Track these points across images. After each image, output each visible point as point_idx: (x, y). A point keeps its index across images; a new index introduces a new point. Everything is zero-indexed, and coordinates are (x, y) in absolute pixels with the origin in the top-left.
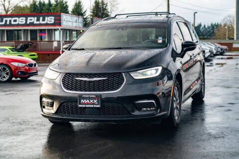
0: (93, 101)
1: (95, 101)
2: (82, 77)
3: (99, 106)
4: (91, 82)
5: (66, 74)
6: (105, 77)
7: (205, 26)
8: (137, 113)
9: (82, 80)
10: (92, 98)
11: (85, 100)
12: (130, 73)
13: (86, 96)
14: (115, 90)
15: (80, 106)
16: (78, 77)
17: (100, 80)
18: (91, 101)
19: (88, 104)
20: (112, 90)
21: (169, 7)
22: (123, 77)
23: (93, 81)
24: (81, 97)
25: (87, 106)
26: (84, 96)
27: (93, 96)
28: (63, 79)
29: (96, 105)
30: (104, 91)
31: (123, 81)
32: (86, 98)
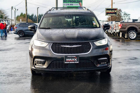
0: (74, 59)
1: (76, 59)
2: (65, 45)
3: (78, 62)
4: (72, 48)
5: (53, 43)
6: (80, 45)
7: (35, 16)
8: (99, 65)
9: (66, 47)
10: (73, 58)
11: (69, 59)
12: (94, 42)
13: (70, 57)
14: (87, 52)
15: (66, 63)
16: (62, 45)
17: (77, 47)
18: (73, 60)
19: (71, 61)
20: (85, 53)
21: (26, 4)
22: (90, 45)
23: (73, 48)
24: (66, 57)
25: (70, 63)
26: (68, 57)
27: (74, 56)
28: (51, 47)
29: (76, 62)
30: (80, 53)
31: (91, 47)
32: (70, 58)
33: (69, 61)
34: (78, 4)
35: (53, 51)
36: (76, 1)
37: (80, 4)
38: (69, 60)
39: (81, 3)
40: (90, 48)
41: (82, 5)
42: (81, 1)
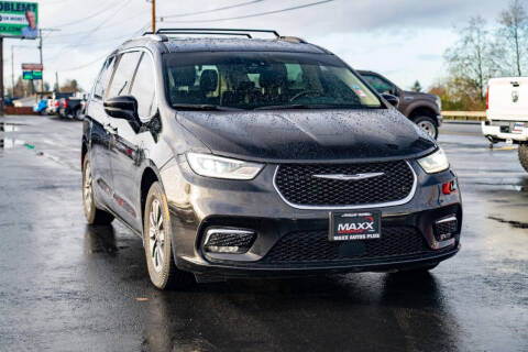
0: (365, 226)
1: (369, 225)
2: (328, 173)
3: (378, 236)
5: (282, 166)
6: (379, 171)
9: (331, 180)
10: (362, 220)
11: (347, 225)
12: (418, 161)
13: (350, 215)
14: (403, 198)
15: (336, 238)
16: (318, 173)
17: (370, 179)
18: (361, 226)
19: (352, 232)
20: (397, 199)
22: (410, 170)
23: (357, 182)
24: (339, 217)
25: (351, 237)
26: (346, 215)
27: (366, 214)
28: (277, 179)
29: (372, 233)
30: (382, 201)
31: (413, 179)
32: (350, 220)
33: (346, 232)
34: (22, 16)
35: (285, 196)
36: (15, 8)
37: (28, 18)
38: (347, 227)
39: (31, 14)
40: (412, 184)
41: (36, 21)
42: (32, 8)
